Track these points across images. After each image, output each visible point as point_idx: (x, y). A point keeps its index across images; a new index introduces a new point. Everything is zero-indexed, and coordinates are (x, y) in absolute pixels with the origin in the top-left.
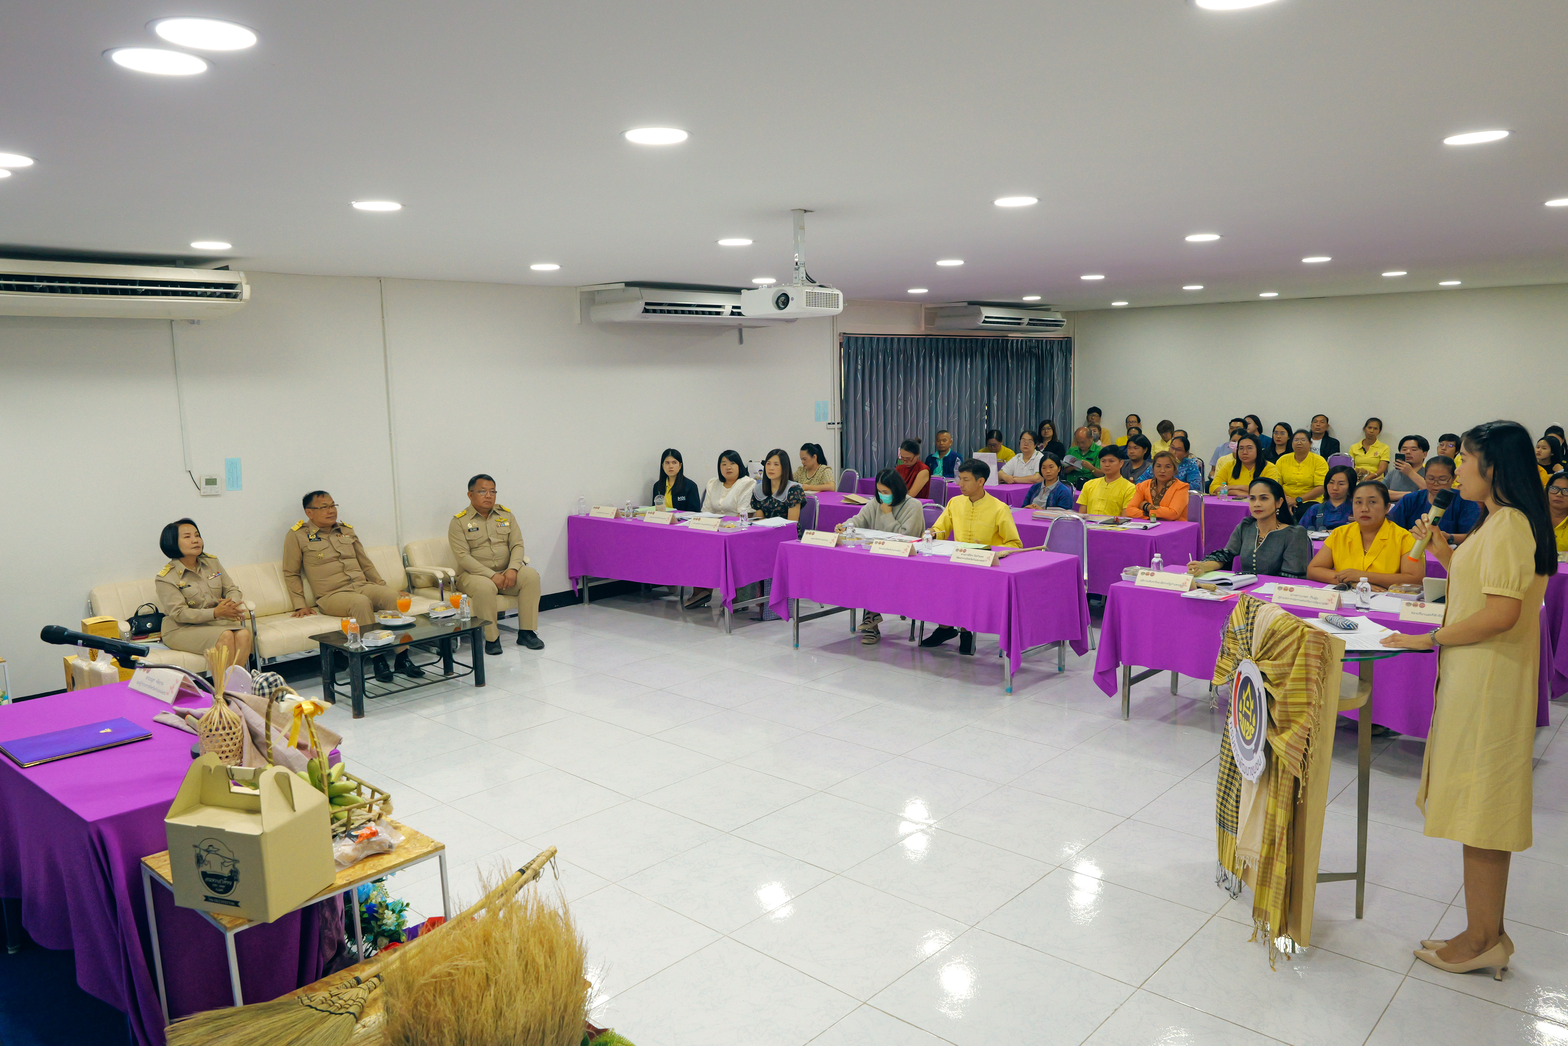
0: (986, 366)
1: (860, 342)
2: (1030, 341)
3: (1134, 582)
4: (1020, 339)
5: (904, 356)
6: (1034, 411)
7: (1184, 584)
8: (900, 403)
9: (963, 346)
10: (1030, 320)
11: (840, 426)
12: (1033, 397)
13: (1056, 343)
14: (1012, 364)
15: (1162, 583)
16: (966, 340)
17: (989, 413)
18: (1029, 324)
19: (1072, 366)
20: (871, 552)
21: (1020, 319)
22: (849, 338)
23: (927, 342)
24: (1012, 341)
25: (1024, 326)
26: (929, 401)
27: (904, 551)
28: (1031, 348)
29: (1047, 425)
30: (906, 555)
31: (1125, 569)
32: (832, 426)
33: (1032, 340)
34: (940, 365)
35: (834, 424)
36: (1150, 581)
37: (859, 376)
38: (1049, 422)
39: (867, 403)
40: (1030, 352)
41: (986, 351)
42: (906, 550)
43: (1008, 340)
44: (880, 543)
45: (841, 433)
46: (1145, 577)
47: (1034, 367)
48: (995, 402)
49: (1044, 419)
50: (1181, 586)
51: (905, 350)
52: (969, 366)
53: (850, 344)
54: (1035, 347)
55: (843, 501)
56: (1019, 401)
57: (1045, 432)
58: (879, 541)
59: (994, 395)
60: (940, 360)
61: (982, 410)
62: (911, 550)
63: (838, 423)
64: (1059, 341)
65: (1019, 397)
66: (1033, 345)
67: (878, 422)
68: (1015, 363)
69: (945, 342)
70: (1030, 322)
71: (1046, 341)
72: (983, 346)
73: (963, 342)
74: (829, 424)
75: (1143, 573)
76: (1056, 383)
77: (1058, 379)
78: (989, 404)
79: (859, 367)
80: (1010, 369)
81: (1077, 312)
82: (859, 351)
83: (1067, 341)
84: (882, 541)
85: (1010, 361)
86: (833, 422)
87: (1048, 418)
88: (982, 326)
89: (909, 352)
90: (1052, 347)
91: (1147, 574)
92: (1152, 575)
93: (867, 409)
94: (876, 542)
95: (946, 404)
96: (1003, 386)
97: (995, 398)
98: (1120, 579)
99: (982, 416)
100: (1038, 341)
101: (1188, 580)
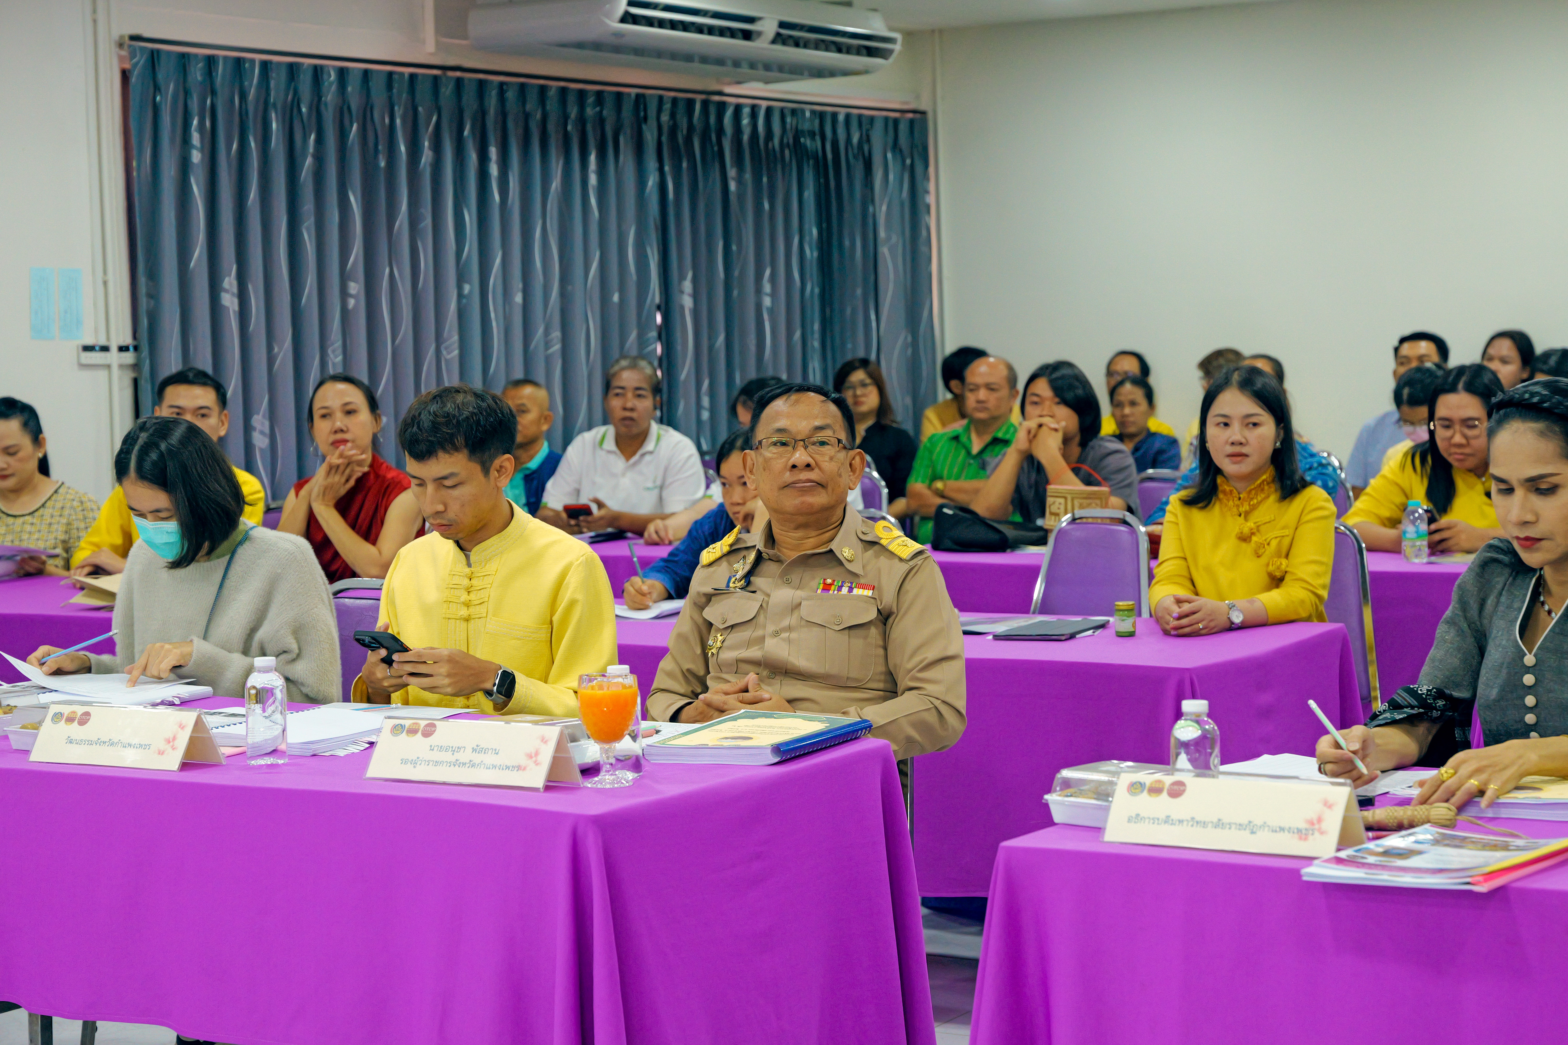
0: (652, 181)
1: (197, 74)
2: (794, 112)
3: (1098, 830)
4: (764, 104)
5: (363, 130)
6: (817, 335)
7: (1315, 825)
8: (355, 287)
9: (573, 112)
10: (782, 25)
11: (129, 358)
12: (812, 289)
13: (879, 127)
14: (740, 181)
15: (1219, 824)
16: (582, 94)
17: (666, 333)
18: (779, 39)
19: (931, 199)
20: (34, 757)
21: (751, 20)
22: (154, 57)
23: (447, 91)
24: (738, 108)
25: (762, 47)
26: (460, 288)
27: (162, 746)
28: (798, 134)
29: (859, 376)
30: (171, 762)
31: (1066, 773)
32: (96, 357)
33: (803, 111)
34: (494, 170)
35: (105, 349)
36: (1168, 820)
37: (197, 190)
38: (864, 363)
39: (230, 282)
40: (797, 148)
41: (650, 136)
42: (171, 741)
43: (722, 106)
44: (70, 720)
45: (136, 382)
46: (1145, 803)
47: (809, 194)
48: (688, 302)
49: (849, 357)
50: (1302, 834)
51: (367, 109)
52: (593, 179)
53: (160, 76)
54: (812, 134)
55: (80, 599)
56: (767, 302)
57: (855, 396)
58: (66, 710)
59: (682, 278)
60: (493, 152)
61: (643, 326)
62: (192, 740)
63: (123, 349)
64: (886, 119)
65: (767, 288)
66: (806, 126)
67: (270, 348)
68: (748, 176)
69: (510, 95)
70: (784, 31)
71: (848, 117)
72: (640, 120)
73: (571, 99)
74: (87, 348)
75: (1135, 788)
76: (884, 251)
77: (889, 238)
78: (667, 307)
79: (196, 157)
80: (733, 198)
81: (941, 31)
82: (194, 104)
83: (912, 122)
84: (80, 710)
85: (732, 172)
86: (103, 342)
87: (861, 354)
88: (619, 35)
89: (380, 117)
90: (866, 139)
91: (1155, 790)
92: (1177, 791)
93: (229, 301)
94: (57, 717)
95: (518, 298)
96: (711, 252)
97: (687, 286)
98: (1044, 819)
99: (642, 342)
100: (822, 116)
101: (1328, 805)
